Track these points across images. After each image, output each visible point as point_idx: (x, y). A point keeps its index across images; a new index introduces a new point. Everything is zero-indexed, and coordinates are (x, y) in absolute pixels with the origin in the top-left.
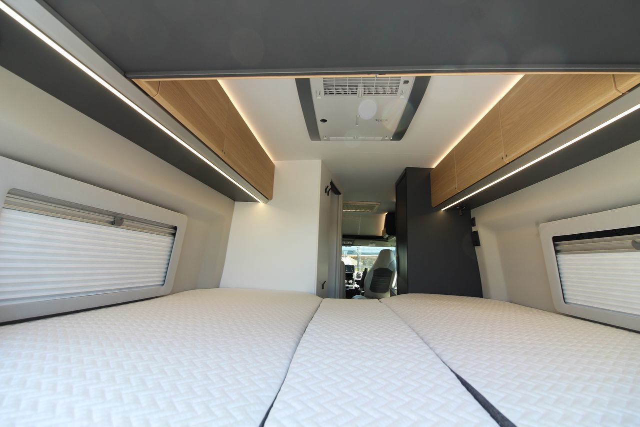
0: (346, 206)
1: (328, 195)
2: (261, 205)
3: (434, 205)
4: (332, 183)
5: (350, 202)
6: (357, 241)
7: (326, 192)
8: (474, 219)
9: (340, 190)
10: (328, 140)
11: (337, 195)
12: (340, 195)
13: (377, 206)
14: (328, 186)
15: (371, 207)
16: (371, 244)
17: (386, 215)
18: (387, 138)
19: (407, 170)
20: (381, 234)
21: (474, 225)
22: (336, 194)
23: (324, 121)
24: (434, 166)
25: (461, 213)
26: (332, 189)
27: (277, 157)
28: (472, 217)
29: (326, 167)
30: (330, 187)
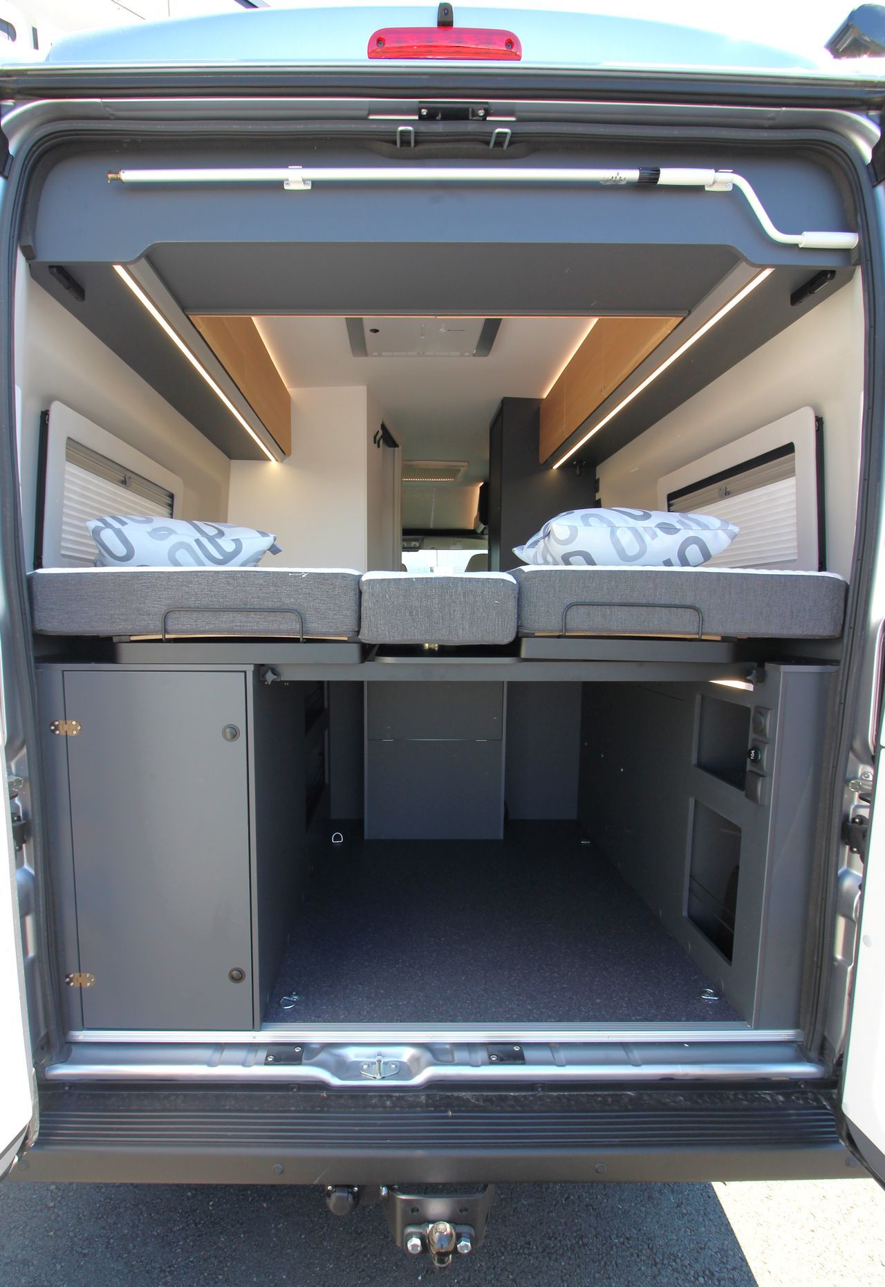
0: (408, 470)
1: (379, 446)
2: (274, 465)
3: (542, 460)
4: (383, 427)
5: (414, 463)
6: (428, 540)
7: (375, 442)
8: (599, 479)
9: (398, 440)
10: (380, 355)
11: (392, 449)
12: (396, 449)
13: (462, 471)
14: (378, 432)
15: (452, 472)
16: (455, 544)
17: (481, 487)
18: (467, 354)
19: (506, 402)
20: (472, 527)
21: (597, 490)
22: (390, 446)
23: (376, 331)
24: (545, 395)
25: (578, 472)
26: (385, 438)
27: (296, 383)
28: (597, 478)
29: (374, 399)
30: (381, 433)
